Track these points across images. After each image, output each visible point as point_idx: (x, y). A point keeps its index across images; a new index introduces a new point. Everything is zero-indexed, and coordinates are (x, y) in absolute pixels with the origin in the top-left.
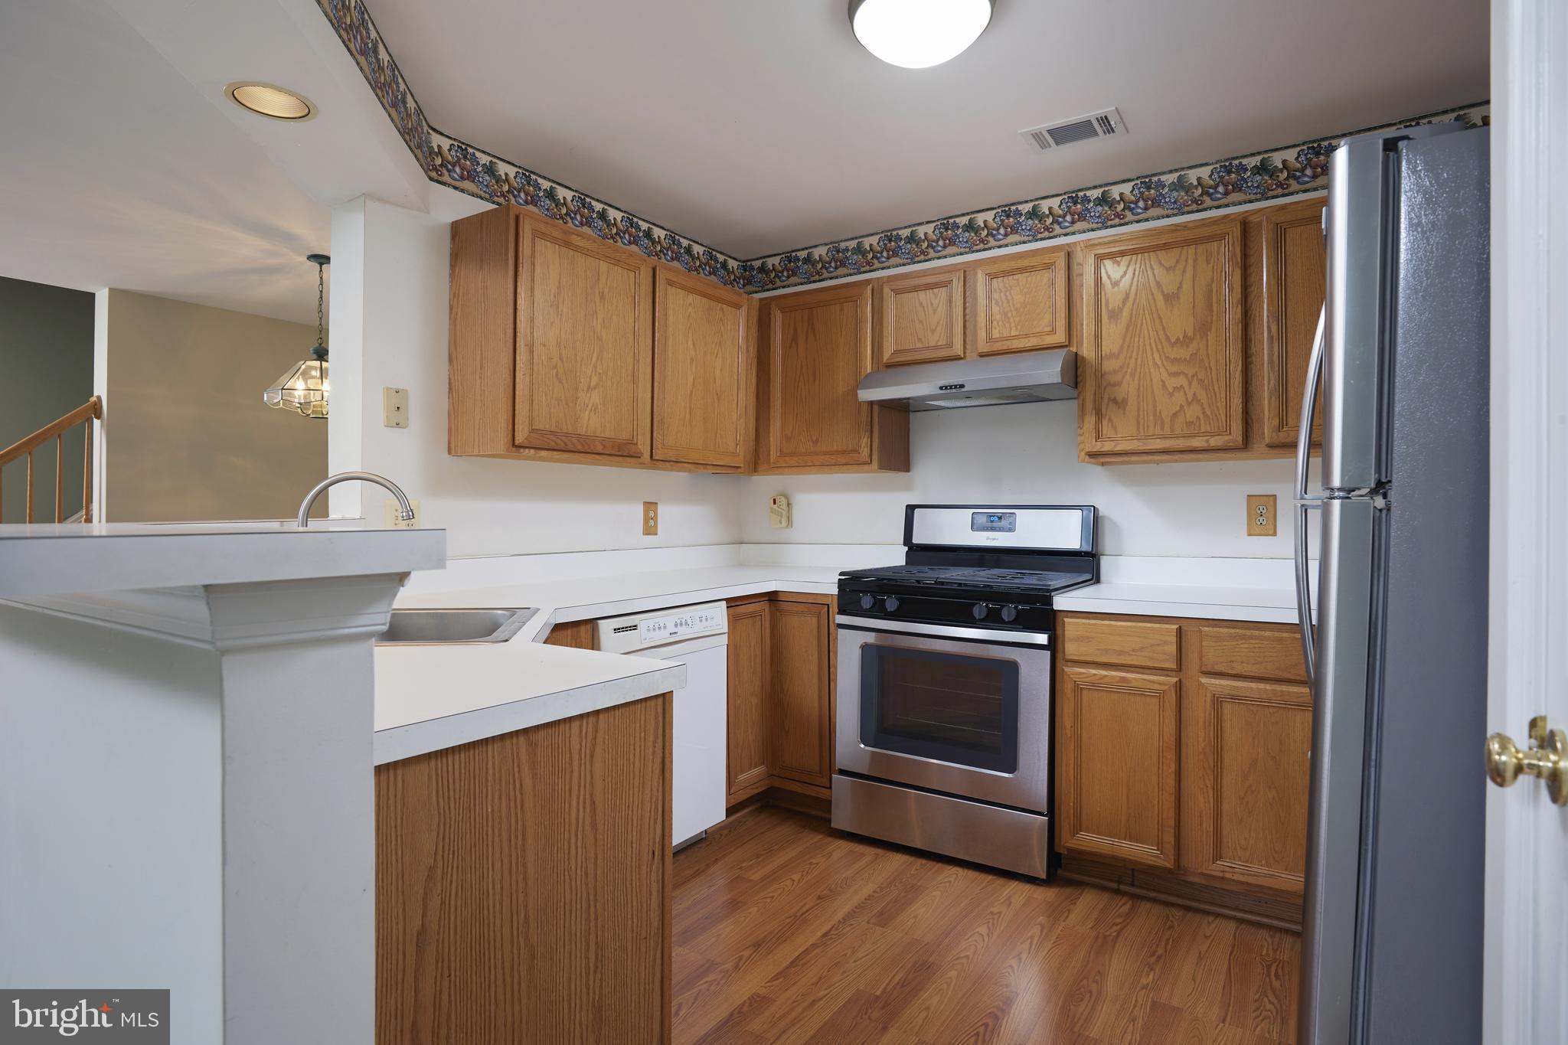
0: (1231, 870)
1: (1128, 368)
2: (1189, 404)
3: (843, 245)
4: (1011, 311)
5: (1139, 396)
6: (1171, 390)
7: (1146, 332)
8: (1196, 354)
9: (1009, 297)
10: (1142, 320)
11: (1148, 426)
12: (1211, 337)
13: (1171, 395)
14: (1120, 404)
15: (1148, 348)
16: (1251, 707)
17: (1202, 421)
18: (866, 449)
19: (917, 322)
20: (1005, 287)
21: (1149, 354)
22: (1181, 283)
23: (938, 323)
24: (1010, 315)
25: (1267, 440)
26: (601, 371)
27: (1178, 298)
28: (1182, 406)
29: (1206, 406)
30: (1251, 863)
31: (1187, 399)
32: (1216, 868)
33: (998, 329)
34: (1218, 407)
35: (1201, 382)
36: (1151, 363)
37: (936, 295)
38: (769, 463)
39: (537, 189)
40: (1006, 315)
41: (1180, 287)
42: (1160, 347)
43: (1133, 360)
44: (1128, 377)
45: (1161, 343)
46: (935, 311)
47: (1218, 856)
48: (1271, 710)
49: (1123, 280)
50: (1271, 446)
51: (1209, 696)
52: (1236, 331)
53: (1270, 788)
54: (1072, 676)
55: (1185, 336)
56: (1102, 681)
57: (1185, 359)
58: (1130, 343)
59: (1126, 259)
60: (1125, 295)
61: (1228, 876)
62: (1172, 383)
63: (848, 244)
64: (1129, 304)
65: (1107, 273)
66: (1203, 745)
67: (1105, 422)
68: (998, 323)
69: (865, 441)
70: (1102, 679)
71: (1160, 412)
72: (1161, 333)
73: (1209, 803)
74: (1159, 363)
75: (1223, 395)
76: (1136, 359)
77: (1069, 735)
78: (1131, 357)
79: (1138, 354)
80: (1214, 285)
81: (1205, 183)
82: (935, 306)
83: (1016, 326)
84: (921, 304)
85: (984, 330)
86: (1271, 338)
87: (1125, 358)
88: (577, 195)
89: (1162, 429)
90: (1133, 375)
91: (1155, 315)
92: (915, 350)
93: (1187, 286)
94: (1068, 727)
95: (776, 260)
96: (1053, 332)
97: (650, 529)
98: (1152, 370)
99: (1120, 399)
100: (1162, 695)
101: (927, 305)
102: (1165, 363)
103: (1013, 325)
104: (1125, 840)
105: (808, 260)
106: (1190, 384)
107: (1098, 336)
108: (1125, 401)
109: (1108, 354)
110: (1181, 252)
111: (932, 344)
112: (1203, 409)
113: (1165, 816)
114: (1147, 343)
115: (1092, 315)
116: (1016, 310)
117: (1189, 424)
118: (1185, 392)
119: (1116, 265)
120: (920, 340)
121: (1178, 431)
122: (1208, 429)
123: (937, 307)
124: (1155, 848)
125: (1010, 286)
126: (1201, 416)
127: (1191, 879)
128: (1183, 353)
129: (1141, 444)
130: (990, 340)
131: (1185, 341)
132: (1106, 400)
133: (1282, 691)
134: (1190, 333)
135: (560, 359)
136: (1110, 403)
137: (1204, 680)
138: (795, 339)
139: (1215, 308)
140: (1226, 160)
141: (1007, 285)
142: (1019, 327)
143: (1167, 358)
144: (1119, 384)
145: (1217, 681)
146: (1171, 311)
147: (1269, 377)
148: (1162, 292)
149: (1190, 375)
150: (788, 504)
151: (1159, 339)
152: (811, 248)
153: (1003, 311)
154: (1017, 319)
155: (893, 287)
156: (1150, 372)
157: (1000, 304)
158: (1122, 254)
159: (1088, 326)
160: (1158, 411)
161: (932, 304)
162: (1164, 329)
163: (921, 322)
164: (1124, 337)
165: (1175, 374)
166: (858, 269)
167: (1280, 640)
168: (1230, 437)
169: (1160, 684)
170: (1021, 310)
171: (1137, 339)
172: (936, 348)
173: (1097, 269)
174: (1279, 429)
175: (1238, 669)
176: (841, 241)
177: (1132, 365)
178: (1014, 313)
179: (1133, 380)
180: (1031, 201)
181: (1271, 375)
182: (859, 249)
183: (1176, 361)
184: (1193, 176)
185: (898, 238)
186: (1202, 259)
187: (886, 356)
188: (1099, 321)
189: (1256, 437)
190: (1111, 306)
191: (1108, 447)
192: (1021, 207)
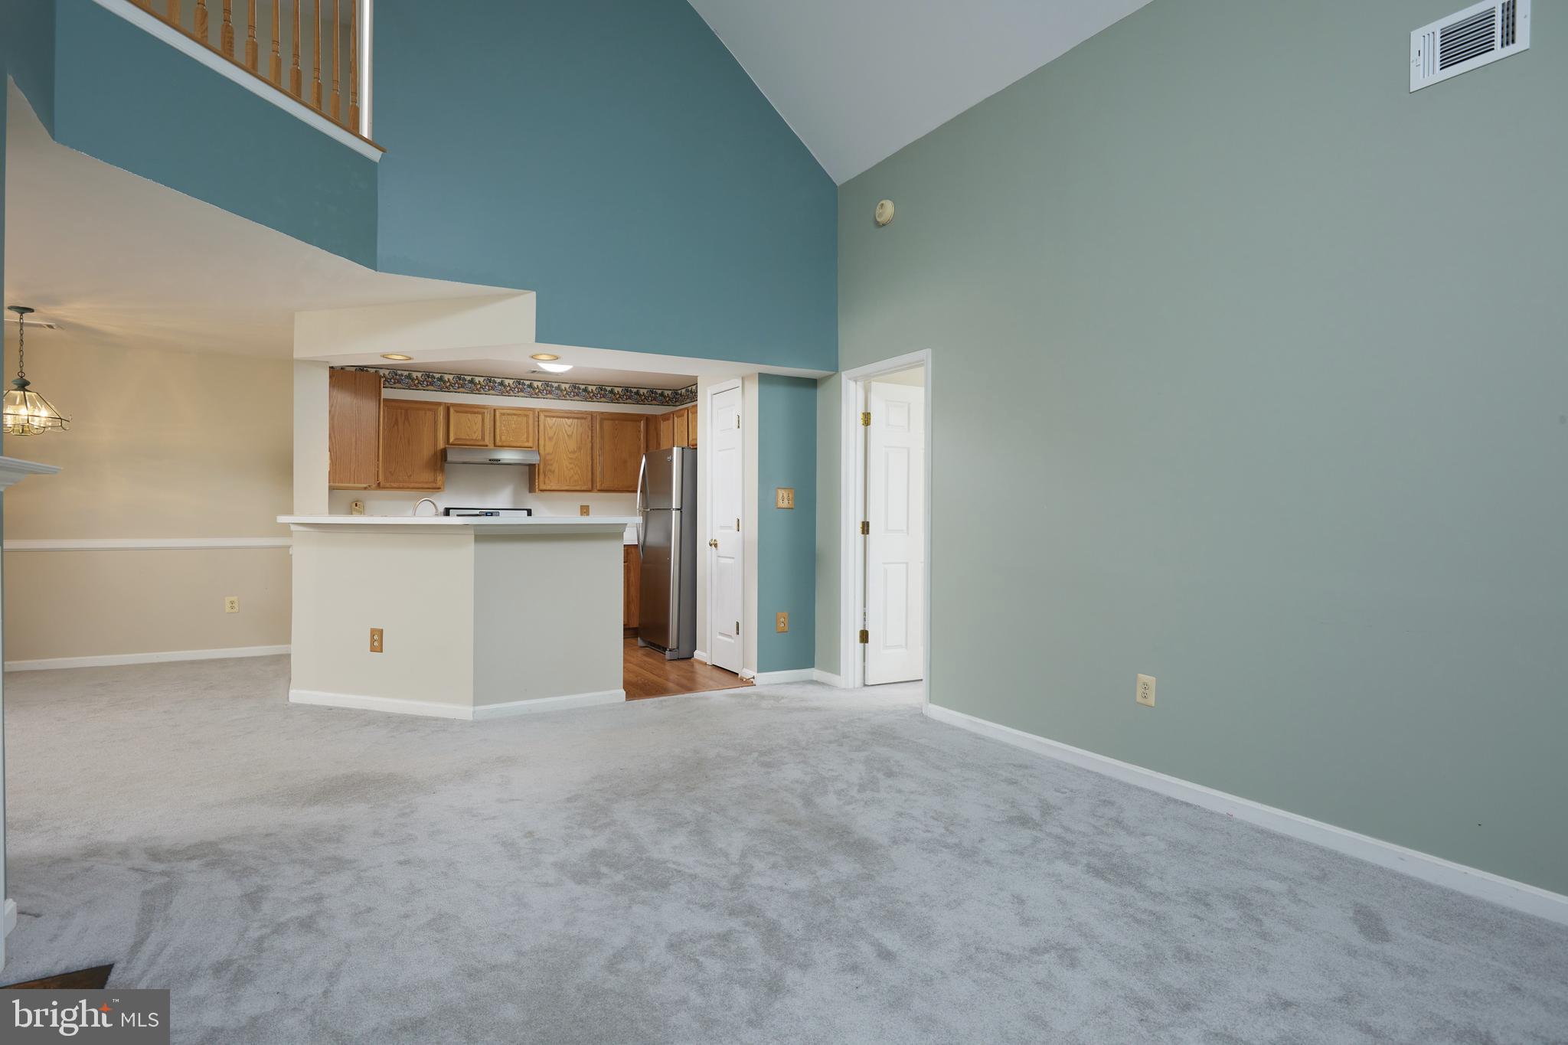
1: (556, 459)
2: (575, 474)
3: (399, 372)
5: (559, 469)
6: (570, 469)
7: (562, 447)
8: (577, 457)
9: (509, 424)
10: (560, 443)
11: (562, 481)
12: (582, 451)
14: (552, 472)
15: (562, 453)
17: (579, 481)
18: (440, 482)
19: (467, 427)
20: (508, 420)
21: (562, 455)
22: (573, 431)
23: (477, 429)
24: (510, 431)
25: (598, 488)
27: (572, 437)
28: (573, 475)
29: (580, 475)
31: (574, 472)
33: (505, 436)
34: (584, 476)
35: (579, 466)
36: (563, 459)
37: (476, 417)
40: (508, 432)
41: (573, 433)
42: (566, 453)
43: (557, 456)
44: (555, 463)
45: (567, 451)
46: (475, 424)
49: (554, 427)
50: (600, 490)
52: (589, 451)
55: (574, 450)
57: (574, 458)
58: (556, 450)
59: (554, 419)
60: (554, 432)
62: (570, 466)
63: (403, 372)
64: (556, 435)
65: (548, 423)
67: (544, 479)
68: (505, 434)
72: (567, 448)
74: (566, 458)
75: (586, 472)
79: (559, 454)
80: (583, 434)
81: (567, 390)
83: (512, 436)
84: (469, 420)
85: (498, 435)
86: (600, 454)
87: (554, 455)
89: (566, 482)
90: (558, 462)
91: (565, 441)
92: (467, 440)
93: (575, 433)
95: (386, 371)
96: (528, 441)
99: (552, 470)
101: (472, 420)
102: (568, 459)
106: (576, 467)
107: (545, 446)
108: (554, 471)
109: (548, 453)
110: (573, 421)
111: (474, 438)
112: (579, 477)
114: (562, 451)
115: (543, 438)
116: (513, 430)
117: (575, 481)
118: (574, 469)
119: (551, 421)
120: (468, 435)
122: (581, 484)
123: (477, 423)
125: (510, 420)
126: (579, 479)
128: (573, 456)
129: (559, 487)
130: (500, 440)
131: (574, 452)
132: (547, 470)
134: (576, 450)
136: (549, 472)
139: (583, 442)
140: (574, 383)
142: (514, 437)
143: (568, 457)
144: (552, 465)
146: (570, 441)
147: (599, 467)
148: (567, 434)
149: (576, 464)
150: (363, 506)
153: (508, 429)
154: (513, 434)
155: (454, 408)
156: (563, 461)
157: (505, 426)
158: (553, 417)
159: (541, 441)
160: (565, 476)
161: (474, 420)
163: (469, 427)
164: (554, 448)
165: (571, 463)
166: (441, 389)
168: (589, 487)
170: (515, 430)
171: (558, 449)
172: (476, 440)
173: (545, 420)
174: (602, 484)
176: (431, 372)
179: (557, 464)
180: (500, 377)
182: (409, 377)
183: (571, 459)
184: (563, 386)
185: (433, 377)
186: (579, 424)
187: (451, 440)
188: (545, 440)
189: (595, 485)
190: (550, 435)
191: (549, 488)
192: (496, 379)
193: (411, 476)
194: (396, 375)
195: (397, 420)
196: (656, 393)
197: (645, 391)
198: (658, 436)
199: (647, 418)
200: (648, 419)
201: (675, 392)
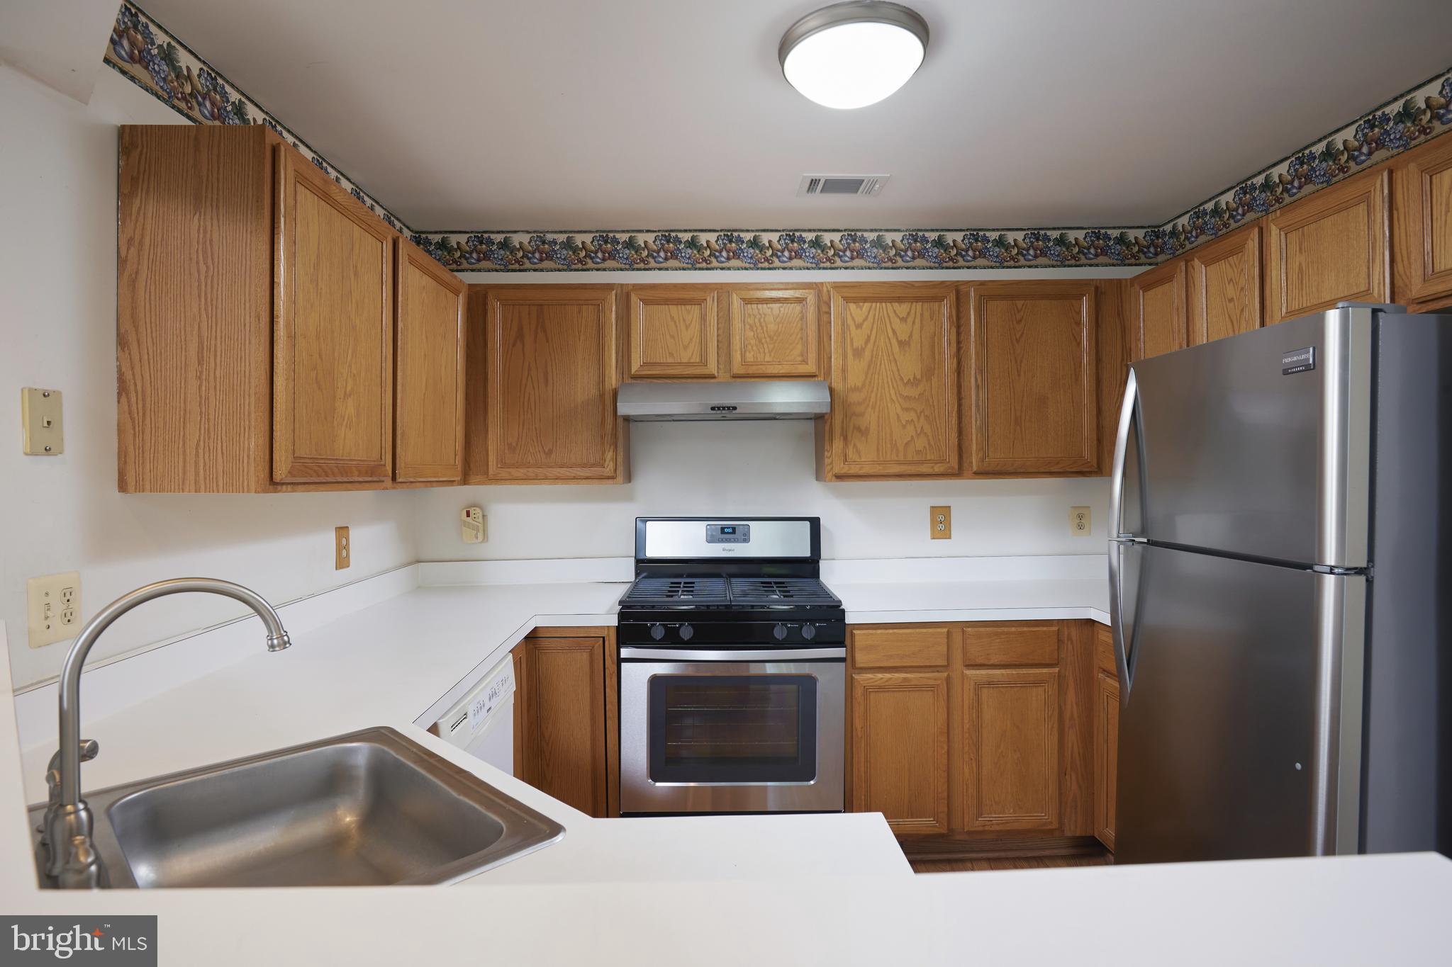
0: (990, 823)
1: (870, 401)
2: (918, 435)
3: (549, 237)
4: (765, 338)
5: (879, 426)
6: (904, 423)
7: (884, 371)
8: (923, 394)
9: (763, 324)
10: (881, 361)
11: (886, 453)
12: (934, 380)
13: (904, 427)
14: (863, 432)
15: (886, 385)
16: (1001, 689)
17: (928, 451)
18: (611, 463)
19: (668, 337)
20: (760, 314)
21: (887, 389)
22: (911, 333)
23: (691, 339)
24: (763, 340)
25: (975, 469)
26: (355, 372)
27: (910, 345)
28: (912, 436)
29: (930, 438)
30: (1003, 814)
31: (916, 431)
32: (977, 824)
33: (752, 353)
34: (939, 440)
35: (926, 417)
36: (888, 399)
37: (689, 312)
38: (487, 473)
39: (224, 99)
40: (760, 341)
41: (911, 336)
42: (895, 385)
43: (873, 395)
44: (869, 409)
45: (896, 382)
46: (687, 328)
47: (980, 814)
48: (1016, 689)
49: (865, 323)
50: (975, 473)
51: (972, 684)
52: (952, 378)
53: (1015, 751)
54: (862, 682)
55: (915, 378)
56: (887, 684)
57: (915, 397)
58: (871, 379)
59: (867, 305)
60: (866, 337)
61: (987, 828)
62: (905, 417)
63: (555, 236)
64: (870, 345)
65: (851, 314)
66: (968, 726)
67: (851, 447)
68: (752, 347)
69: (609, 455)
70: (887, 681)
71: (896, 441)
72: (896, 373)
73: (973, 772)
74: (894, 398)
75: (943, 430)
76: (876, 395)
77: (860, 736)
78: (872, 392)
79: (878, 389)
80: (936, 338)
81: (898, 246)
82: (688, 323)
83: (770, 352)
84: (672, 318)
85: (739, 352)
86: (977, 387)
87: (868, 392)
88: (267, 118)
89: (897, 456)
90: (874, 408)
91: (891, 358)
92: (668, 365)
93: (916, 336)
94: (859, 729)
95: (463, 239)
96: (805, 362)
97: (342, 561)
98: (889, 405)
99: (863, 428)
100: (936, 689)
101: (679, 321)
102: (900, 400)
103: (767, 351)
104: (907, 818)
105: (505, 245)
106: (919, 418)
107: (844, 370)
108: (867, 430)
109: (853, 386)
110: (911, 306)
111: (684, 360)
112: (929, 440)
113: (940, 790)
114: (885, 382)
115: (840, 351)
116: (770, 337)
117: (918, 452)
118: (915, 425)
119: (859, 309)
120: (671, 354)
121: (910, 458)
122: (933, 458)
123: (690, 324)
124: (932, 819)
125: (764, 314)
126: (927, 447)
127: (958, 837)
128: (913, 392)
129: (880, 468)
130: (744, 363)
131: (914, 382)
132: (851, 428)
133: (1024, 674)
134: (919, 377)
135: (320, 356)
136: (855, 431)
137: (969, 672)
138: (520, 336)
139: (937, 357)
140: (913, 231)
141: (761, 312)
142: (772, 354)
143: (901, 395)
144: (862, 415)
145: (978, 672)
146: (904, 355)
147: (976, 418)
148: (897, 339)
149: (918, 411)
150: (484, 516)
151: (895, 379)
152: (508, 232)
153: (757, 337)
154: (771, 346)
155: (643, 297)
156: (887, 406)
157: (755, 329)
158: (865, 300)
159: (836, 359)
160: (894, 439)
161: (684, 320)
162: (898, 370)
163: (672, 337)
164: (867, 374)
165: (907, 410)
166: (569, 266)
167: (1021, 633)
168: (949, 465)
169: (935, 680)
170: (775, 338)
171: (876, 376)
172: (689, 364)
173: (844, 308)
174: (983, 460)
175: (994, 660)
176: (548, 232)
177: (873, 399)
178: (768, 340)
179: (874, 412)
180: (753, 231)
181: (978, 415)
182: (568, 244)
183: (908, 398)
184: (889, 238)
185: (615, 241)
186: (927, 314)
187: (634, 368)
188: (845, 357)
189: (965, 465)
190: (855, 345)
191: (854, 470)
192: (742, 235)
193: (550, 452)
194: (544, 242)
195: (520, 328)
196: (1107, 237)
197: (1080, 235)
198: (1125, 331)
199: (1097, 288)
200: (1099, 291)
201: (1155, 232)
